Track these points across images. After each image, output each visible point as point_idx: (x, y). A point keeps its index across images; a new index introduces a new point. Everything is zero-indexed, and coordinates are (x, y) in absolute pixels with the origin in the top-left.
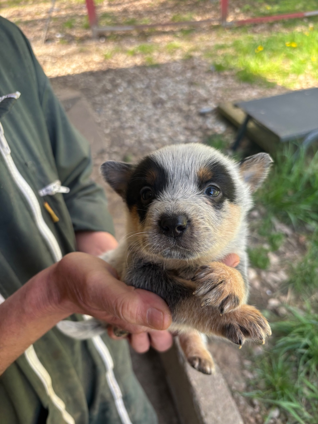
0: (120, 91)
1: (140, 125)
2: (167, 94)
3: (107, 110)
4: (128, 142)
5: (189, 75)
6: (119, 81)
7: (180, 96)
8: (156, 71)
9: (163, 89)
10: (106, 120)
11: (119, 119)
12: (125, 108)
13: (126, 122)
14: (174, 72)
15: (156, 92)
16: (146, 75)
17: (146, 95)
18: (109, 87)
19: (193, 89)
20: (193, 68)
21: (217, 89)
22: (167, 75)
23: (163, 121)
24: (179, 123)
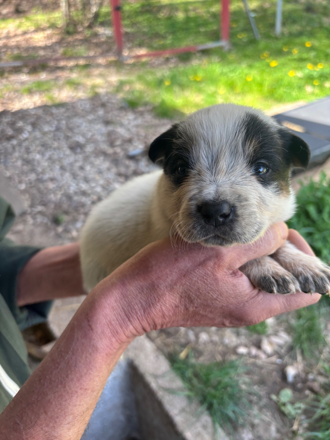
0: (25, 135)
1: (62, 175)
2: (84, 135)
3: (14, 160)
4: (52, 197)
5: (101, 112)
6: (20, 124)
7: (99, 138)
8: (62, 110)
9: (76, 131)
10: (17, 172)
11: (33, 170)
12: (38, 157)
13: (43, 172)
14: (83, 110)
15: (70, 134)
16: (52, 114)
17: (59, 139)
18: (10, 132)
19: (110, 128)
20: (103, 105)
21: (137, 126)
22: (76, 115)
23: (88, 168)
24: (109, 169)
